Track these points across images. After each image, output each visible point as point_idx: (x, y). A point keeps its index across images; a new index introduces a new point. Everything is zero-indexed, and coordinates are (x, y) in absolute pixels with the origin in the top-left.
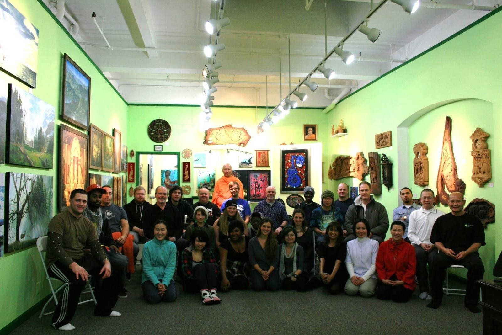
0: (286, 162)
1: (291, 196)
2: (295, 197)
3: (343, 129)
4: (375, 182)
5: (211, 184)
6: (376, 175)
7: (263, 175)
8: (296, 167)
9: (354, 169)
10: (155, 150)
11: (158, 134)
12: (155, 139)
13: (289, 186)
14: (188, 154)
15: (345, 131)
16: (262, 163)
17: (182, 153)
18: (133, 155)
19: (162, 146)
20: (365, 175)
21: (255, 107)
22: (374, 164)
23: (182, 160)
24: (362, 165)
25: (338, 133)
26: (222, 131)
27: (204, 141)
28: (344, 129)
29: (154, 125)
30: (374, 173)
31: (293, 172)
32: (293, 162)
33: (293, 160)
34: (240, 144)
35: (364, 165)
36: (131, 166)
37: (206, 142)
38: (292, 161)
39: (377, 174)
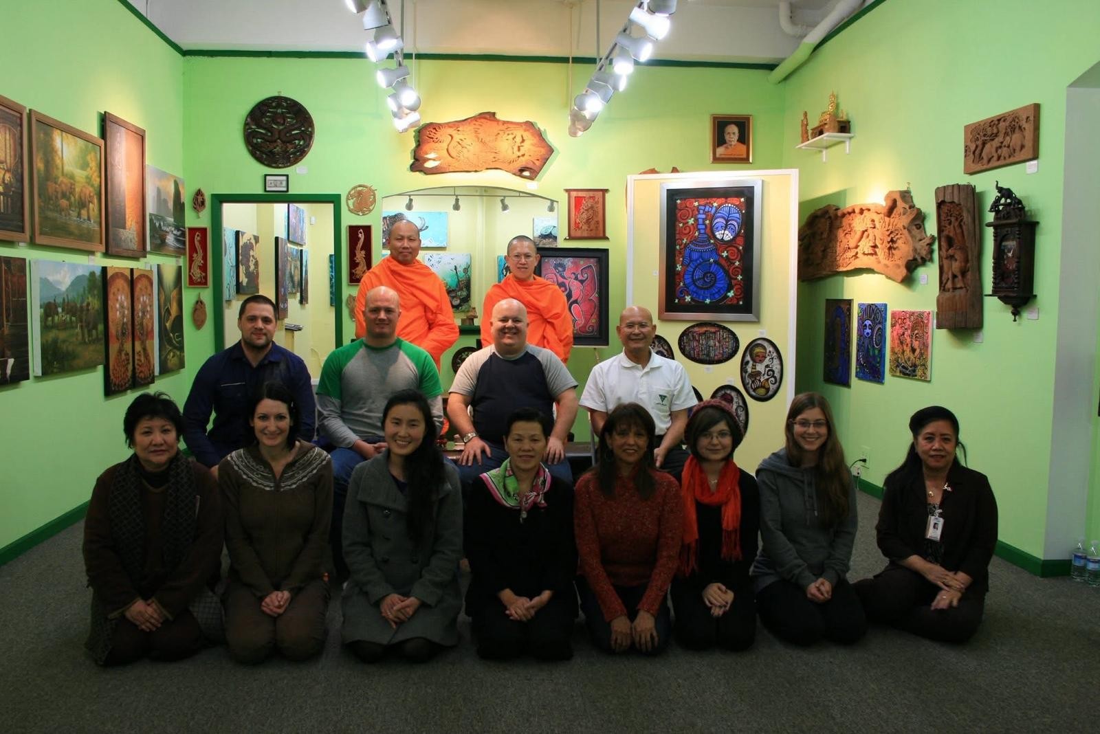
0: (681, 225)
1: (696, 329)
2: (706, 331)
3: (839, 122)
4: (961, 288)
5: (459, 293)
6: (963, 264)
7: (582, 262)
8: (712, 241)
9: (875, 247)
10: (268, 189)
11: (275, 141)
12: (264, 156)
13: (688, 299)
14: (364, 198)
15: (844, 127)
16: (585, 227)
17: (348, 199)
18: (203, 203)
19: (287, 176)
20: (917, 266)
21: (564, 60)
22: (960, 226)
23: (349, 219)
24: (906, 232)
25: (821, 133)
26: (467, 131)
27: (412, 161)
28: (843, 122)
29: (263, 115)
30: (956, 257)
31: (701, 257)
32: (704, 224)
33: (705, 219)
34: (522, 170)
35: (915, 232)
36: (197, 239)
37: (417, 165)
38: (701, 221)
39: (967, 261)
